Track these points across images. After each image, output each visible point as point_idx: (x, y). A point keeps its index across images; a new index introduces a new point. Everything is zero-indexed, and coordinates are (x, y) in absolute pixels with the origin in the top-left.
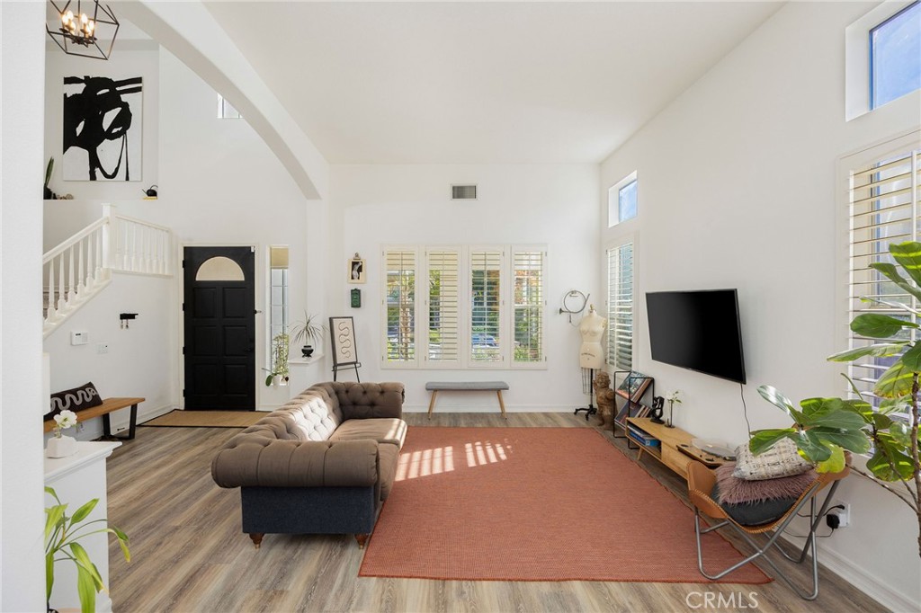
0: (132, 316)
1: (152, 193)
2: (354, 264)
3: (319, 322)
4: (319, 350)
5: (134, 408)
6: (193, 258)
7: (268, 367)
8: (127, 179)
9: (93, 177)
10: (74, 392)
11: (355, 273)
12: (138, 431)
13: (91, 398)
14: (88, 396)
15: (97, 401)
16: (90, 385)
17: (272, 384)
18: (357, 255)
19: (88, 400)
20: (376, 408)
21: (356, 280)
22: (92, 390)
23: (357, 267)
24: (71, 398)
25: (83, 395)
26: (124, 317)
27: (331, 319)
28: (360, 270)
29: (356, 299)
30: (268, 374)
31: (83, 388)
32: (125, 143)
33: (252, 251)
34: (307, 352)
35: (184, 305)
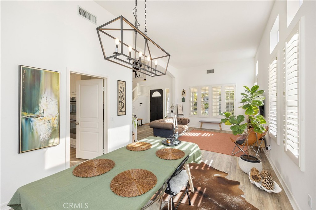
0: (141, 104)
1: (145, 80)
2: (183, 92)
3: (175, 105)
4: (175, 111)
5: (142, 120)
6: (152, 92)
7: (165, 115)
8: (141, 77)
9: (136, 78)
11: (183, 94)
12: (142, 125)
16: (135, 115)
18: (184, 90)
20: (182, 123)
21: (183, 96)
23: (184, 92)
27: (177, 104)
28: (184, 93)
29: (183, 100)
30: (165, 116)
33: (162, 90)
34: (172, 112)
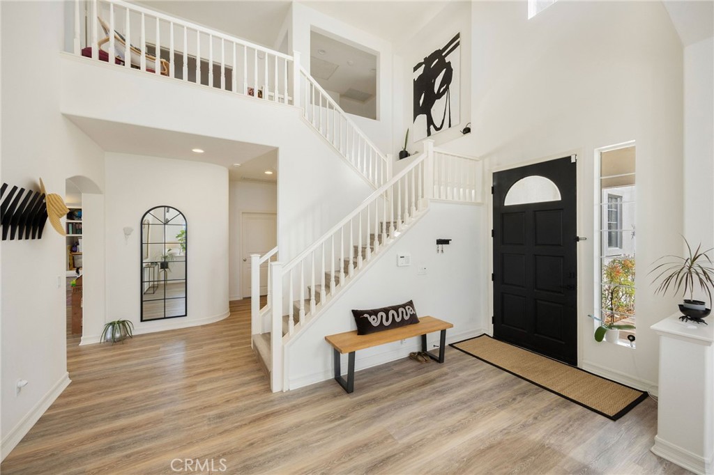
0: (446, 242)
1: (467, 130)
5: (443, 333)
6: (502, 183)
7: (597, 314)
8: (450, 126)
9: (429, 134)
10: (396, 308)
13: (409, 315)
14: (407, 315)
15: (414, 320)
16: (410, 303)
17: (604, 339)
19: (406, 318)
22: (411, 308)
24: (393, 315)
25: (402, 312)
26: (440, 242)
30: (597, 324)
31: (404, 306)
32: (448, 97)
33: (573, 161)
35: (493, 232)
